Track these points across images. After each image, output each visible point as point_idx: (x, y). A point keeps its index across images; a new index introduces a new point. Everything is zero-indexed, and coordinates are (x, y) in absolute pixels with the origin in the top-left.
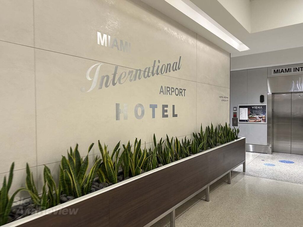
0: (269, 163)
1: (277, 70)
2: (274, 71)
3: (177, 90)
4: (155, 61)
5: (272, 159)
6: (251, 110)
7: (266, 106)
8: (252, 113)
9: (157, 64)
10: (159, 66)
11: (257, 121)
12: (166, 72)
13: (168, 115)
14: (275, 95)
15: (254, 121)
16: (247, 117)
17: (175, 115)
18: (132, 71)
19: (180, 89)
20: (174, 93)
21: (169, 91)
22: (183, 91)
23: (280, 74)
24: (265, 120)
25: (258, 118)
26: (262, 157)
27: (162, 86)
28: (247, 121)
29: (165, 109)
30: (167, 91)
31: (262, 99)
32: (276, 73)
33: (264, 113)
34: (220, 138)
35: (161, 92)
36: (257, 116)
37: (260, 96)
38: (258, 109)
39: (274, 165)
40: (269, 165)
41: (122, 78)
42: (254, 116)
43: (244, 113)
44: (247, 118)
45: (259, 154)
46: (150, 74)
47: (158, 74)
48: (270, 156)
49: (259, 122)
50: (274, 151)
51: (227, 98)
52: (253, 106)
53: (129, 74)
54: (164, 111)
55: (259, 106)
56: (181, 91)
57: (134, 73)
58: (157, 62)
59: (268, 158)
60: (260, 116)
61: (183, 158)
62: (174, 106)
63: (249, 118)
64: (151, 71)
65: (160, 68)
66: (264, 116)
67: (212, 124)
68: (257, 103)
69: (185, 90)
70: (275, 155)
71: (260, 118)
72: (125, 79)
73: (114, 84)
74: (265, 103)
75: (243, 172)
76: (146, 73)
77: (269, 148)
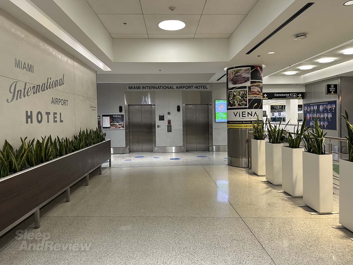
0: (128, 159)
1: (131, 87)
2: (129, 87)
3: (62, 101)
4: (48, 78)
5: (129, 156)
6: (113, 119)
7: (124, 115)
8: (113, 121)
9: (49, 80)
10: (50, 82)
11: (117, 127)
12: (55, 87)
13: (57, 121)
14: (130, 106)
15: (115, 127)
16: (109, 124)
17: (61, 121)
18: (35, 86)
19: (64, 100)
20: (60, 103)
21: (57, 101)
22: (66, 101)
23: (133, 90)
24: (123, 127)
25: (118, 125)
26: (122, 156)
27: (53, 98)
28: (109, 128)
29: (55, 115)
30: (56, 101)
31: (121, 109)
32: (130, 89)
33: (123, 121)
34: (93, 140)
35: (52, 102)
36: (117, 124)
37: (119, 107)
38: (118, 118)
39: (131, 160)
40: (128, 160)
41: (29, 92)
42: (115, 124)
43: (107, 121)
44: (109, 126)
45: (120, 154)
46: (45, 88)
47: (50, 88)
48: (128, 155)
49: (119, 129)
50: (130, 152)
51: (96, 108)
52: (114, 115)
53: (33, 89)
54: (55, 117)
55: (118, 115)
56: (65, 101)
57: (36, 88)
58: (49, 78)
59: (127, 156)
60: (119, 123)
61: (71, 153)
62: (60, 113)
63: (111, 125)
64: (46, 86)
65: (51, 83)
66: (122, 123)
67: (87, 129)
68: (116, 112)
69: (67, 101)
70: (131, 154)
71: (119, 125)
72: (30, 92)
73: (24, 96)
74: (123, 113)
75: (110, 166)
76: (43, 88)
77: (127, 149)
